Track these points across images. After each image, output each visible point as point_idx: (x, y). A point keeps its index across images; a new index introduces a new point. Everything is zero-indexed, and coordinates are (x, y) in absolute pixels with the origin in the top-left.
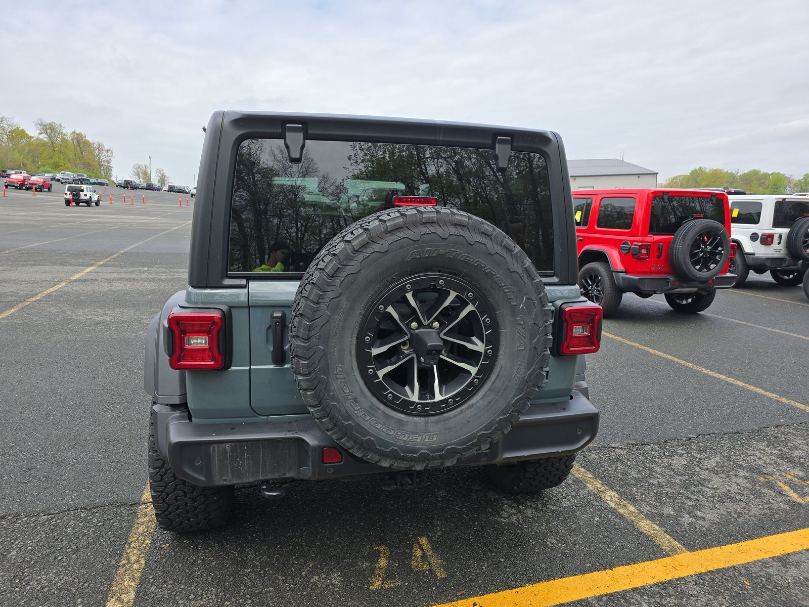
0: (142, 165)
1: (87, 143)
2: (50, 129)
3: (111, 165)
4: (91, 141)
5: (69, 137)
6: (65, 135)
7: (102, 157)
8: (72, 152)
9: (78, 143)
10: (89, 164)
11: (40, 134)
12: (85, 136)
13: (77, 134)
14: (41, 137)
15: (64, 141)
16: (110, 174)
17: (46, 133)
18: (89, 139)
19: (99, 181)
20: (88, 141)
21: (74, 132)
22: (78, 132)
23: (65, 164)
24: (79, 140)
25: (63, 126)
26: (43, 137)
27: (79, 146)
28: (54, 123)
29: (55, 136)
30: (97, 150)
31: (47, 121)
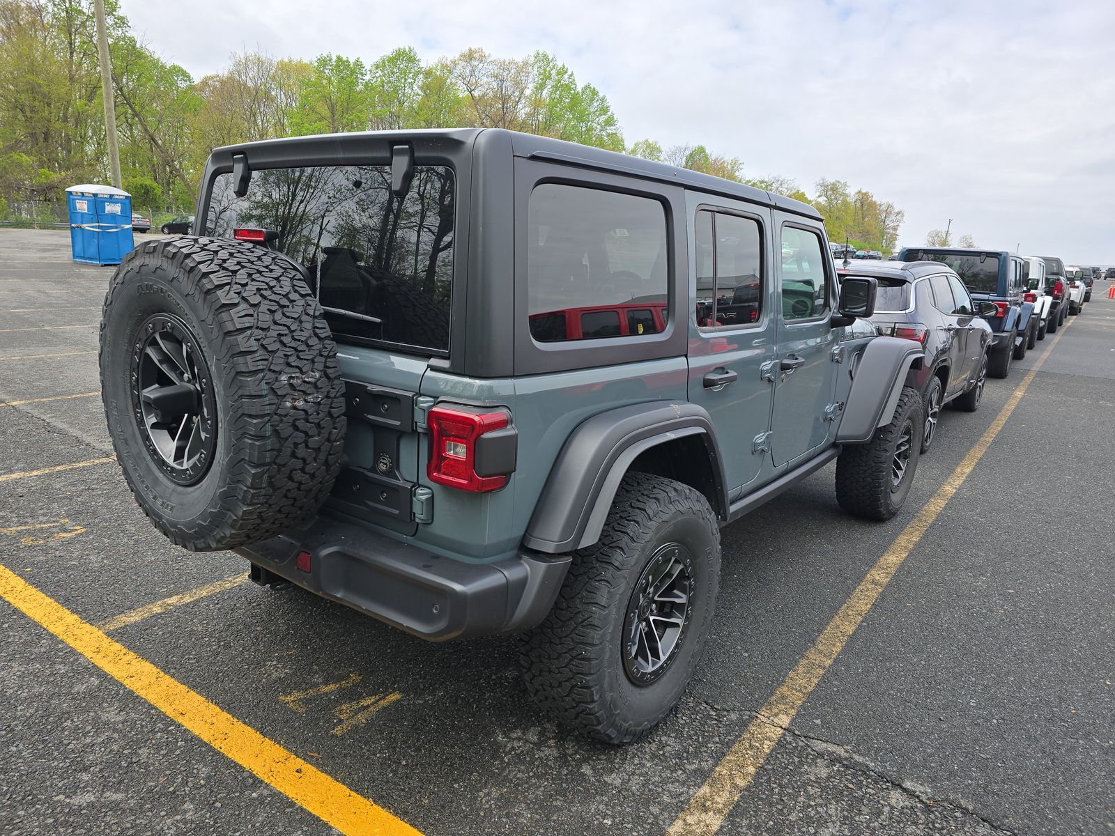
0: (941, 232)
1: (873, 205)
2: (832, 190)
3: (898, 232)
4: (878, 202)
5: (851, 199)
6: (847, 196)
7: (887, 222)
8: (850, 218)
9: (862, 205)
10: (868, 233)
11: (820, 196)
12: (872, 196)
13: (863, 194)
14: (820, 200)
15: (845, 203)
16: (894, 244)
17: (826, 196)
18: (877, 199)
19: (869, 254)
20: (875, 202)
21: (860, 192)
22: (864, 191)
23: (839, 233)
24: (865, 202)
25: (848, 185)
26: (822, 200)
27: (862, 210)
28: (839, 182)
29: (836, 198)
30: (884, 214)
31: (830, 180)
